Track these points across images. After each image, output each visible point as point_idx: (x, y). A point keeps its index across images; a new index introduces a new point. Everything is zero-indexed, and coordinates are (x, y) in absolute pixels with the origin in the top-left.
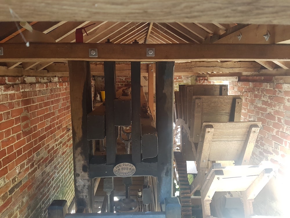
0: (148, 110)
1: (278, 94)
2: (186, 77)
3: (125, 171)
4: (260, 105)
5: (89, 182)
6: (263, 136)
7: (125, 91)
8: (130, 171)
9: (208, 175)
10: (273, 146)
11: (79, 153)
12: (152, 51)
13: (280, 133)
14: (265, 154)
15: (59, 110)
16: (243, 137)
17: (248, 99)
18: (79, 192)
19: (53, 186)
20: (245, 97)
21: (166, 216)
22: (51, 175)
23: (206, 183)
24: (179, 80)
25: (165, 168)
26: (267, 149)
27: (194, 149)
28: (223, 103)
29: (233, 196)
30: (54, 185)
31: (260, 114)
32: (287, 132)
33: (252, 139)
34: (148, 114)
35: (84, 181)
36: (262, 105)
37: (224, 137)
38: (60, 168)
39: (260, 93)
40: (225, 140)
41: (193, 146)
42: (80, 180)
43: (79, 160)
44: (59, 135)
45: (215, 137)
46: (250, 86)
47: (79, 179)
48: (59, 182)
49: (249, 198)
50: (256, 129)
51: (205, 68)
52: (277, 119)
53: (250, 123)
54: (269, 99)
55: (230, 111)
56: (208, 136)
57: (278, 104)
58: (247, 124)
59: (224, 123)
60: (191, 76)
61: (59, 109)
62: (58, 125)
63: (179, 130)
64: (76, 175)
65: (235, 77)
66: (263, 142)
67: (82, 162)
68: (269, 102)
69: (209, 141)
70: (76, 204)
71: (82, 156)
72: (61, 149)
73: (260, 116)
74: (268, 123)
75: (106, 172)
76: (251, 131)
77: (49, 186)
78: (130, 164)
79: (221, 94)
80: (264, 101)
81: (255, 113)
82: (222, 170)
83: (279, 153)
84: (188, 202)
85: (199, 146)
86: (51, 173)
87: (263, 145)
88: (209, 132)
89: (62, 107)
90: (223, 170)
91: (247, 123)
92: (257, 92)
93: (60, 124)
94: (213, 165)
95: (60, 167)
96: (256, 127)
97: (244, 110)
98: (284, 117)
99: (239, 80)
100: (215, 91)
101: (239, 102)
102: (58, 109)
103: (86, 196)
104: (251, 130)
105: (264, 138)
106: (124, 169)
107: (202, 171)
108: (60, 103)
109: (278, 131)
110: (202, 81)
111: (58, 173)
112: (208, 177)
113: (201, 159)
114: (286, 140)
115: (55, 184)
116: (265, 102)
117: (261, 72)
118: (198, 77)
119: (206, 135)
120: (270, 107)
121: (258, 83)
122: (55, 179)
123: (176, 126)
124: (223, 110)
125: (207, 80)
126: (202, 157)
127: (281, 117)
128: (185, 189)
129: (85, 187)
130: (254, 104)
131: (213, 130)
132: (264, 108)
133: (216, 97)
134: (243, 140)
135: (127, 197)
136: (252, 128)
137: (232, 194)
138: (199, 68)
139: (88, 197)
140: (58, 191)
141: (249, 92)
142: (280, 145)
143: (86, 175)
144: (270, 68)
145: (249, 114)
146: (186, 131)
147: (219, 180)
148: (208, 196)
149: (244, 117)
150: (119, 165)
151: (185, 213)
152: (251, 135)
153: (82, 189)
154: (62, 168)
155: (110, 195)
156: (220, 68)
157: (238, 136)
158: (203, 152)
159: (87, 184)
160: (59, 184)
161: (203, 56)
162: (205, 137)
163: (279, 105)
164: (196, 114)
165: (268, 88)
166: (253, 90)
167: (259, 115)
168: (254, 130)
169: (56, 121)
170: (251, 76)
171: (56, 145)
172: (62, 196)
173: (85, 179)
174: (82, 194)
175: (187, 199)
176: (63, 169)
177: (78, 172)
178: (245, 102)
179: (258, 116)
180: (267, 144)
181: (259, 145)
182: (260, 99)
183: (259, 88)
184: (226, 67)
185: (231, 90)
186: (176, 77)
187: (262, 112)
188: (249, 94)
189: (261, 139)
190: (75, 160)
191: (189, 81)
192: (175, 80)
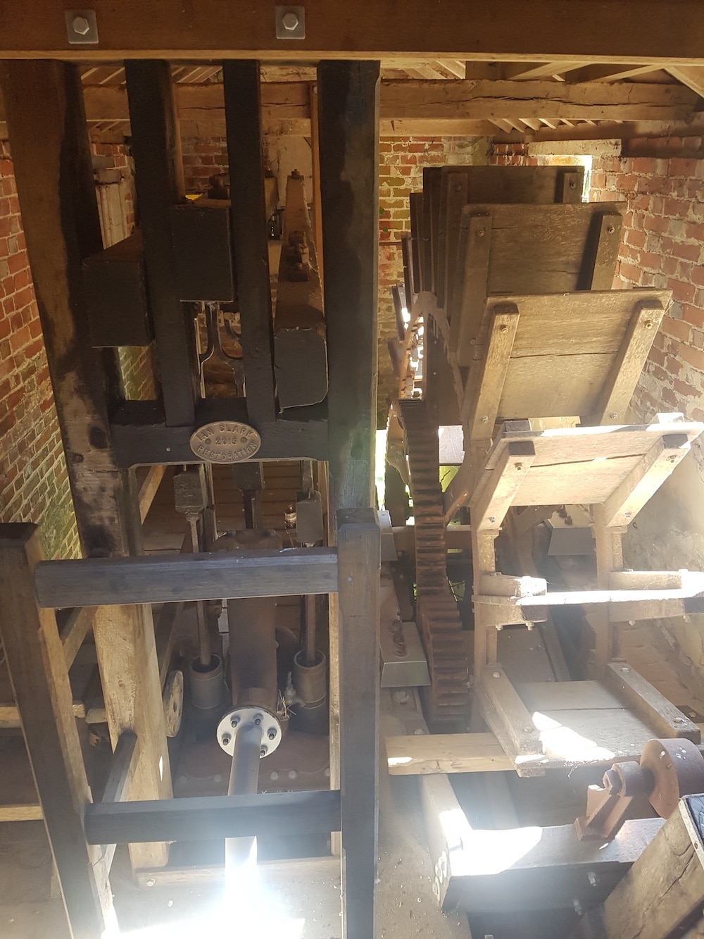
0: (304, 253)
2: (458, 142)
3: (228, 446)
4: (681, 236)
5: (116, 478)
7: (218, 181)
8: (244, 445)
9: (489, 459)
11: (73, 390)
12: (293, 16)
14: (678, 396)
15: (10, 261)
16: (611, 341)
17: (648, 217)
18: (88, 507)
19: (21, 503)
20: (639, 212)
21: (338, 558)
22: (9, 469)
23: (484, 480)
24: (433, 153)
25: (351, 435)
26: (687, 380)
27: (458, 388)
28: (559, 230)
29: (573, 522)
30: (25, 502)
31: (679, 268)
33: (639, 346)
34: (301, 266)
35: (99, 474)
36: (688, 237)
37: (551, 342)
38: (40, 451)
39: (683, 196)
40: (553, 351)
41: (457, 375)
42: (87, 474)
43: (76, 413)
44: (24, 346)
45: (524, 343)
47: (82, 470)
48: (42, 493)
49: (612, 523)
50: (652, 314)
51: (509, 102)
53: (635, 294)
55: (580, 259)
56: (501, 342)
58: (626, 297)
59: (555, 297)
60: (475, 141)
61: (10, 254)
62: (14, 313)
63: (421, 331)
64: (73, 459)
65: (613, 141)
66: (677, 358)
67: (88, 419)
69: (502, 357)
70: (84, 542)
71: (83, 400)
72: (34, 392)
73: (676, 275)
74: (697, 296)
75: (168, 450)
76: (637, 320)
77: (10, 504)
78: (240, 425)
79: (558, 198)
80: (694, 223)
81: (662, 265)
82: (532, 442)
84: (436, 538)
85: (471, 375)
86: (11, 467)
87: (675, 367)
88: (503, 327)
89: (19, 251)
90: (535, 439)
91: (627, 293)
92: (676, 193)
93: (20, 310)
94: (505, 428)
95: (38, 446)
96: (654, 307)
97: (632, 257)
99: (625, 153)
100: (541, 187)
101: (611, 224)
102: (6, 257)
103: (112, 520)
104: (638, 316)
105: (681, 345)
106: (225, 439)
107: (478, 448)
108: (11, 235)
110: (510, 157)
111: (35, 465)
112: (490, 462)
113: (476, 416)
115: (29, 497)
116: (699, 226)
117: (696, 122)
118: (495, 142)
119: (493, 338)
121: (683, 161)
122: (26, 482)
123: (414, 318)
124: (559, 254)
125: (524, 153)
126: (478, 406)
128: (430, 503)
129: (105, 493)
130: (663, 234)
131: (516, 319)
132: (691, 246)
133: (538, 207)
134: (611, 350)
135: (249, 525)
136: (640, 312)
137: (569, 518)
138: (489, 104)
139: (116, 522)
140: (40, 518)
141: (652, 193)
143: (104, 458)
145: (645, 269)
146: (440, 330)
147: (519, 469)
148: (490, 519)
149: (630, 279)
150: (208, 429)
151: (427, 568)
152: (637, 333)
153: (95, 500)
154: (45, 449)
155: (198, 522)
156: (561, 104)
157: (594, 339)
158: (481, 392)
159: (112, 483)
160: (41, 498)
162: (492, 343)
164: (470, 272)
166: (664, 185)
167: (672, 273)
168: (646, 316)
169: (7, 297)
170: (664, 136)
171: (17, 377)
172: (57, 534)
173: (101, 469)
174: (96, 514)
175: (431, 530)
176: (50, 454)
177: (76, 449)
178: (637, 229)
179: (670, 276)
180: (687, 366)
181: (664, 368)
182: (682, 217)
183: (682, 177)
184: (581, 103)
185: (597, 189)
186: (422, 143)
187: (683, 260)
188: (651, 202)
189: (673, 348)
190: (62, 410)
191: (467, 157)
192: (418, 155)
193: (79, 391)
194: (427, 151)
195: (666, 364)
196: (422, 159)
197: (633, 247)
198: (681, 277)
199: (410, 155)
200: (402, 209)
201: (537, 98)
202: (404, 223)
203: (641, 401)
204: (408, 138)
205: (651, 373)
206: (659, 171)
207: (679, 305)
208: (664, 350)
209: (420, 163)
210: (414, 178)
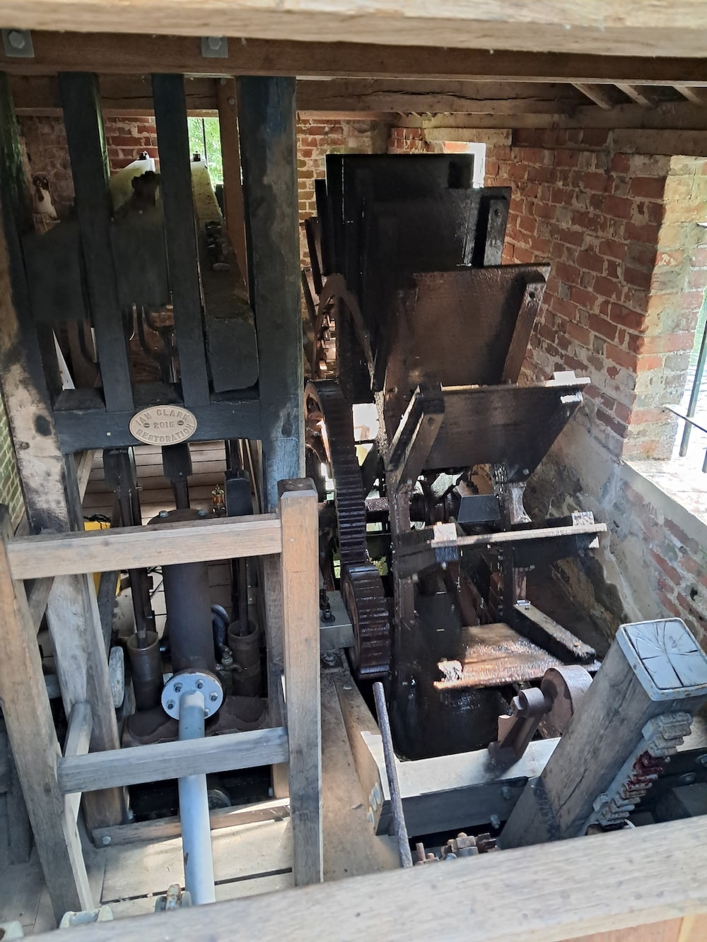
1: (617, 188)
2: (357, 126)
3: (166, 430)
4: (567, 223)
5: (60, 462)
6: (566, 318)
8: (180, 428)
10: (591, 347)
11: (18, 381)
13: (610, 306)
17: (538, 205)
18: (35, 491)
20: (529, 199)
21: (281, 522)
24: (333, 136)
25: (281, 414)
26: (575, 355)
29: (479, 490)
31: (565, 252)
32: (626, 305)
35: (45, 460)
36: (573, 224)
39: (568, 185)
42: (34, 460)
43: (21, 404)
46: (545, 161)
47: (29, 456)
51: (407, 97)
52: (606, 265)
54: (591, 205)
57: (612, 222)
60: (374, 127)
64: (19, 446)
66: (566, 335)
67: (33, 409)
68: (591, 216)
71: (28, 391)
73: (564, 259)
74: (582, 279)
75: (109, 434)
78: (177, 409)
80: (578, 211)
81: (551, 249)
83: (604, 365)
87: (565, 344)
92: (561, 183)
97: (524, 242)
98: (623, 260)
99: (515, 143)
103: (58, 503)
105: (570, 323)
106: (161, 423)
109: (607, 302)
110: (408, 141)
114: (623, 327)
116: (582, 214)
118: (393, 126)
120: (593, 230)
121: (567, 152)
125: (422, 138)
127: (617, 260)
129: (50, 478)
130: (551, 221)
132: (576, 233)
135: (179, 506)
139: (62, 504)
141: (540, 182)
142: (609, 340)
143: (49, 445)
144: (602, 100)
145: (536, 253)
150: (146, 414)
153: (41, 485)
156: (456, 99)
159: (57, 467)
161: (382, 62)
163: (615, 224)
165: (593, 169)
166: (551, 174)
167: (560, 258)
173: (46, 455)
177: (22, 437)
178: (528, 216)
179: (558, 260)
180: (575, 342)
181: (554, 345)
182: (567, 206)
183: (566, 168)
184: (474, 97)
185: (491, 176)
186: (322, 125)
187: (569, 245)
188: (540, 190)
189: (562, 326)
190: (7, 401)
191: (366, 140)
192: (318, 137)
193: (24, 382)
194: (327, 133)
195: (557, 341)
196: (323, 142)
197: (525, 232)
198: (568, 261)
199: (310, 138)
200: (305, 190)
201: (433, 93)
202: (307, 204)
203: (536, 376)
204: (308, 121)
205: (544, 349)
206: (546, 161)
207: (566, 286)
208: (555, 328)
209: (321, 146)
210: (316, 160)
